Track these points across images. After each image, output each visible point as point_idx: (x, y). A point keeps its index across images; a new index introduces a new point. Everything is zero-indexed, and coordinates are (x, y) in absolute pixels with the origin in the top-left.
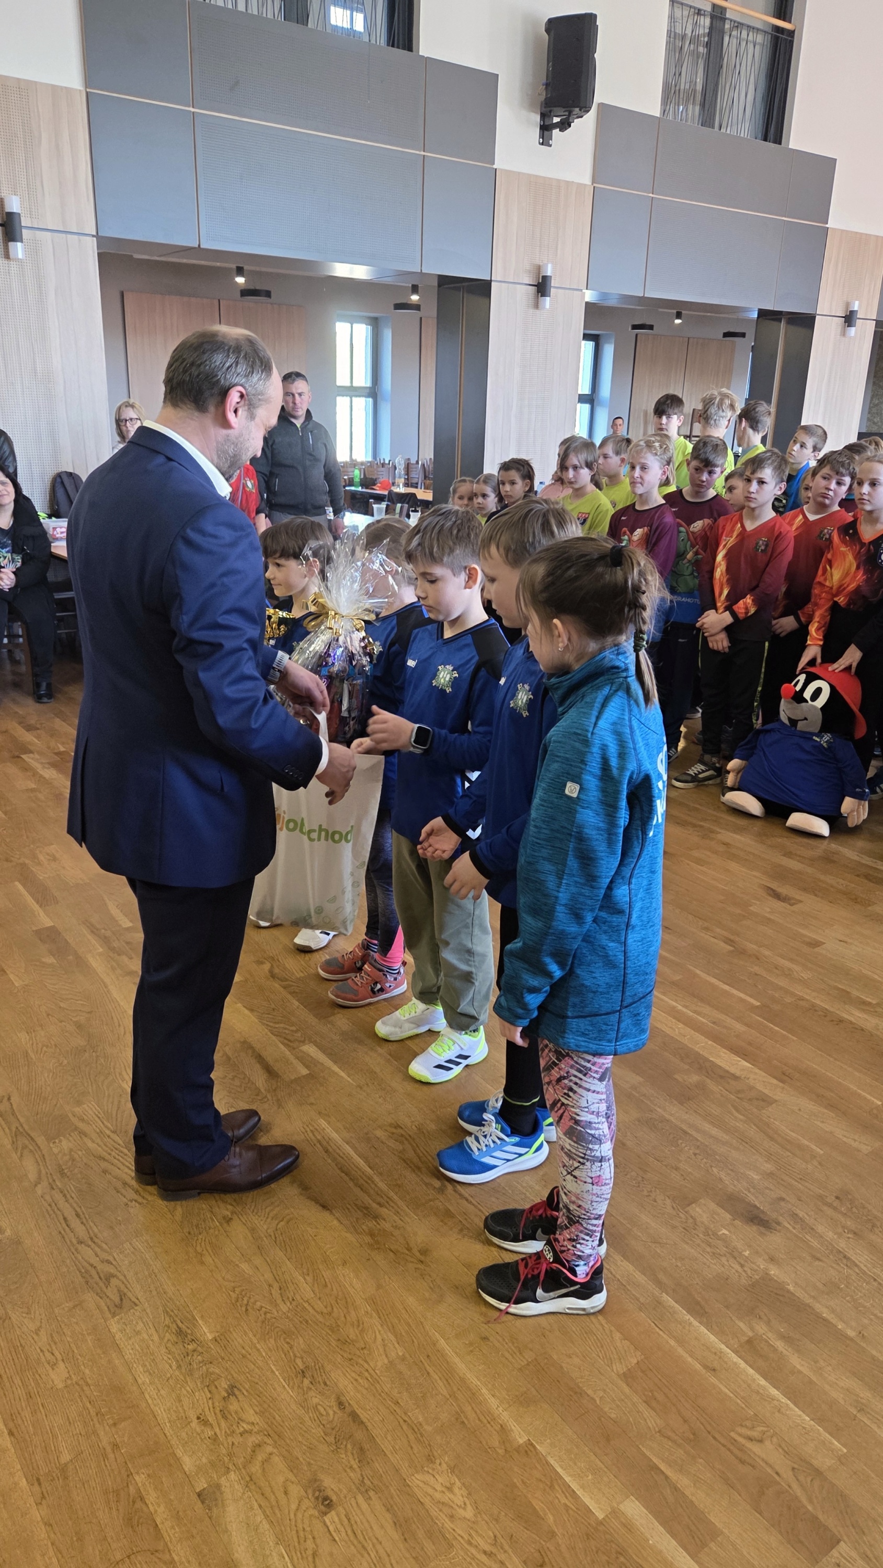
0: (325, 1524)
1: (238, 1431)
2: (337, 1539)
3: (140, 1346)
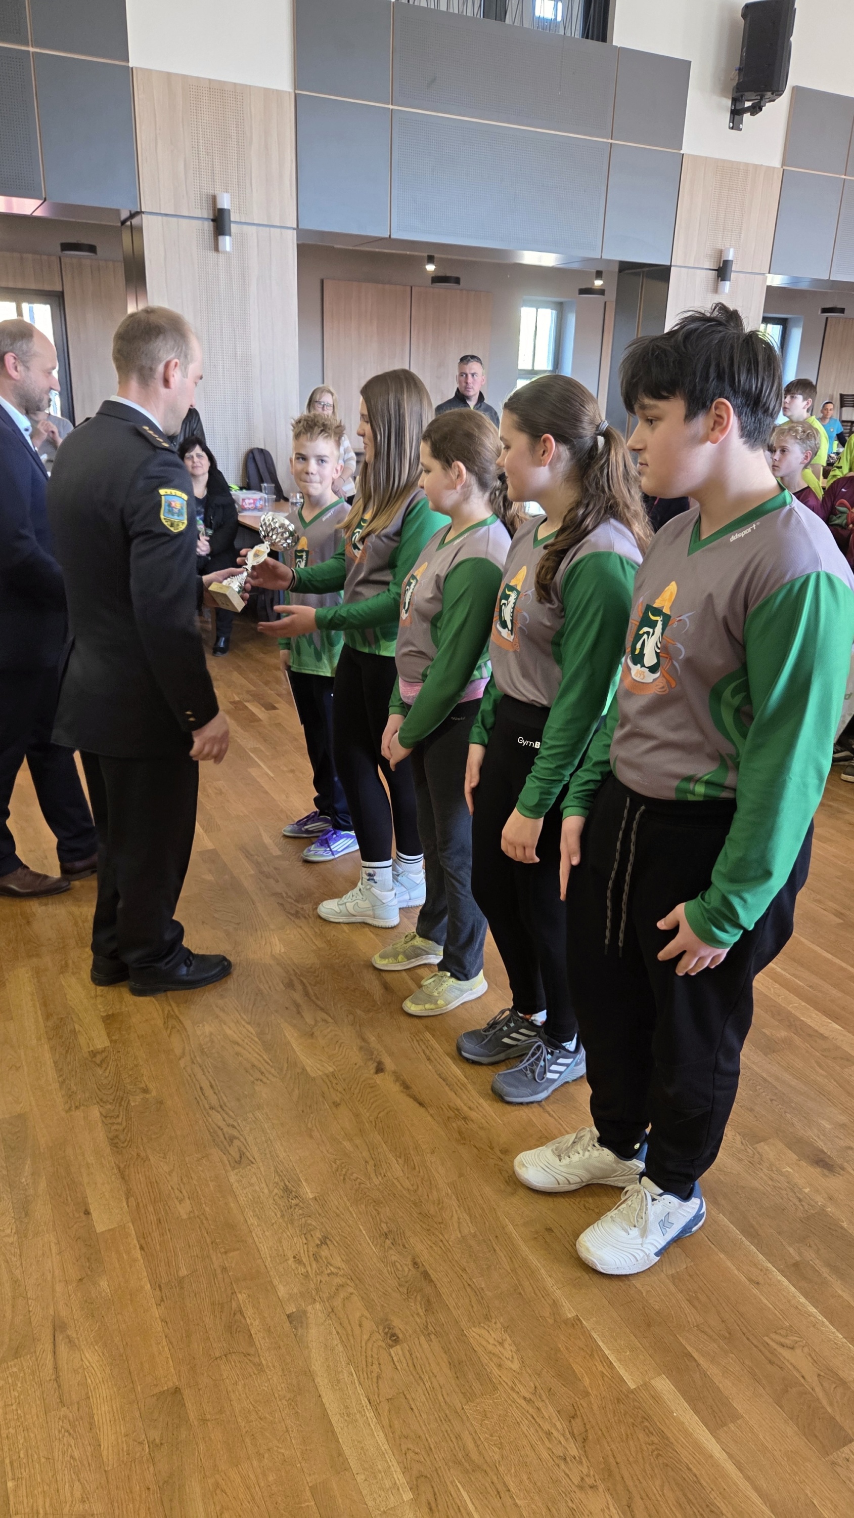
0: (390, 1354)
1: (326, 1272)
2: (399, 1368)
3: (252, 1196)
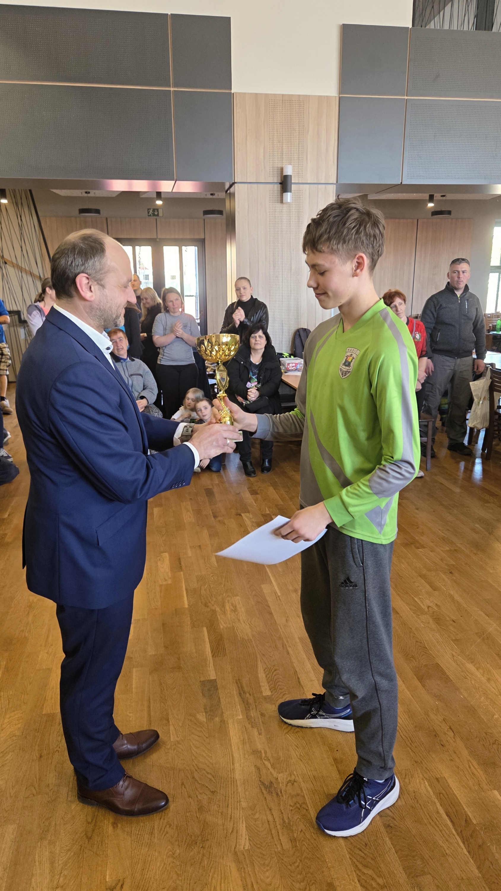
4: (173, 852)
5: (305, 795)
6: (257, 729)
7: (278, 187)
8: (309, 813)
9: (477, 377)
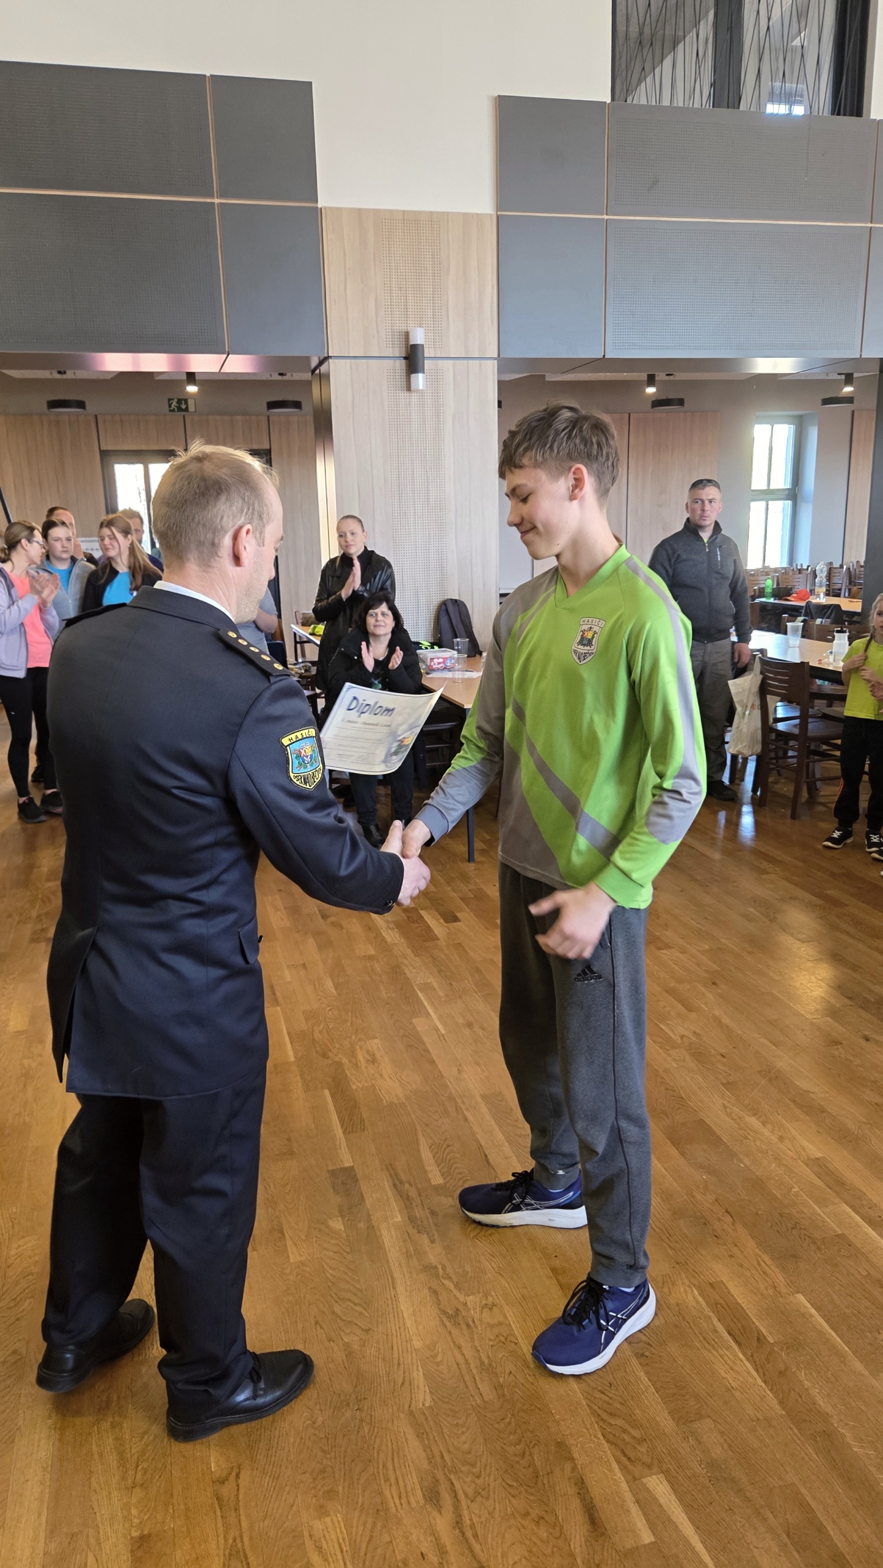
4: (313, 1420)
5: (512, 1324)
6: (427, 1234)
7: (401, 365)
8: (521, 1348)
9: (739, 671)
